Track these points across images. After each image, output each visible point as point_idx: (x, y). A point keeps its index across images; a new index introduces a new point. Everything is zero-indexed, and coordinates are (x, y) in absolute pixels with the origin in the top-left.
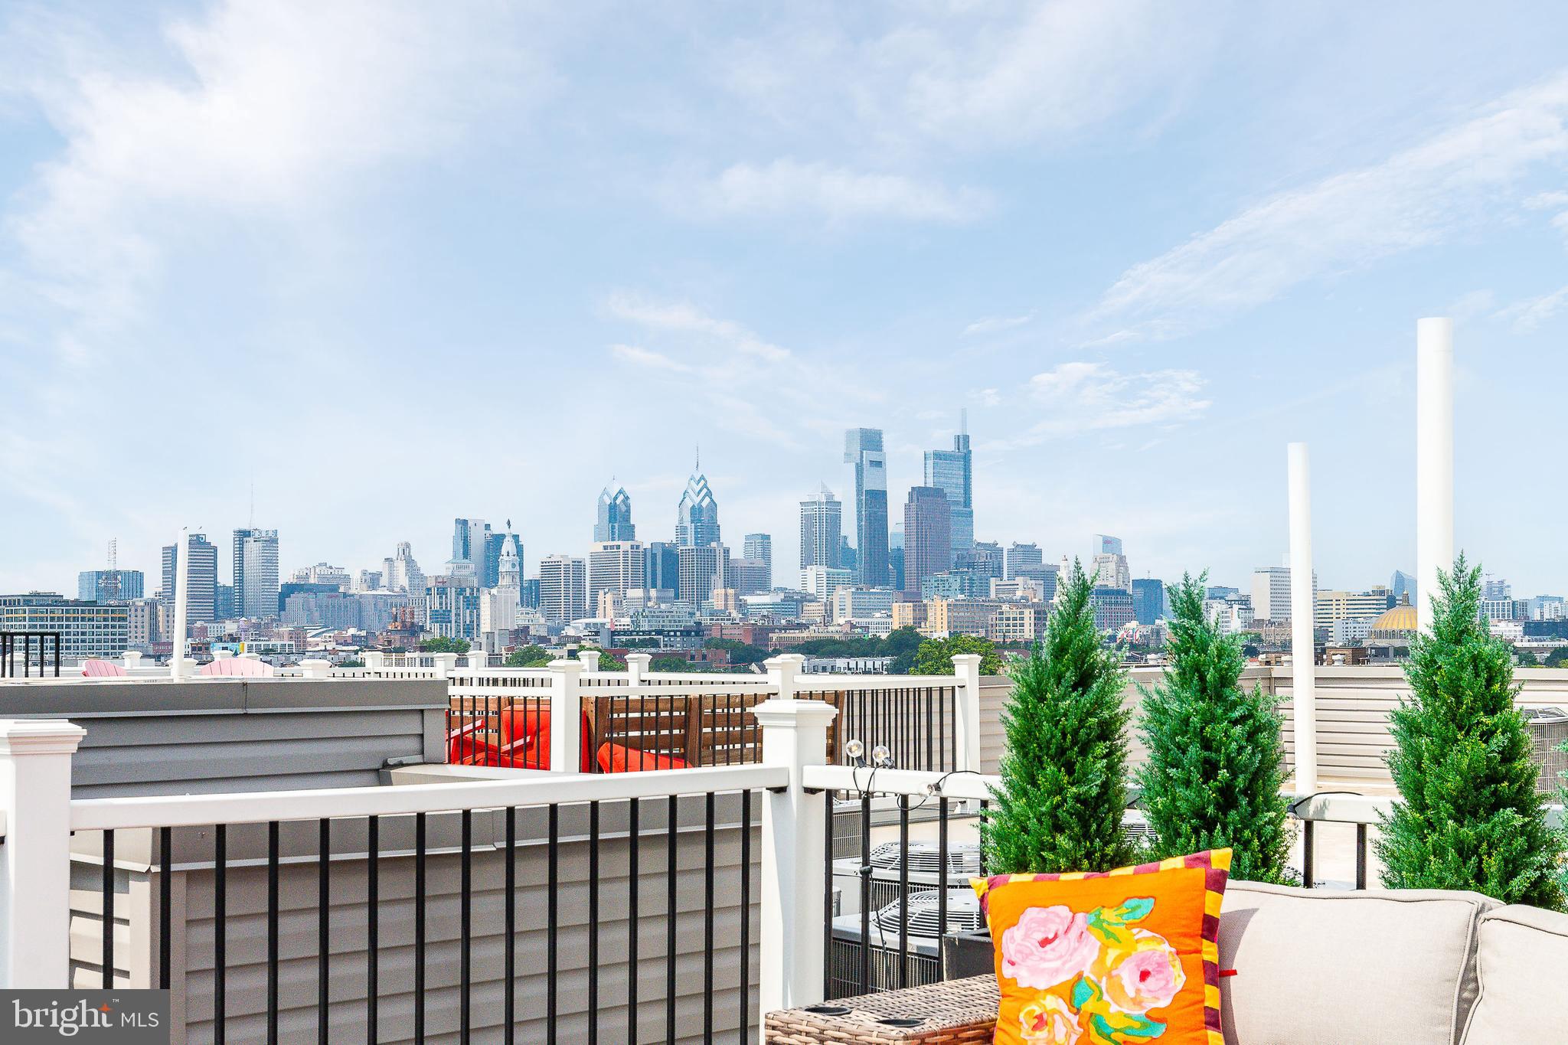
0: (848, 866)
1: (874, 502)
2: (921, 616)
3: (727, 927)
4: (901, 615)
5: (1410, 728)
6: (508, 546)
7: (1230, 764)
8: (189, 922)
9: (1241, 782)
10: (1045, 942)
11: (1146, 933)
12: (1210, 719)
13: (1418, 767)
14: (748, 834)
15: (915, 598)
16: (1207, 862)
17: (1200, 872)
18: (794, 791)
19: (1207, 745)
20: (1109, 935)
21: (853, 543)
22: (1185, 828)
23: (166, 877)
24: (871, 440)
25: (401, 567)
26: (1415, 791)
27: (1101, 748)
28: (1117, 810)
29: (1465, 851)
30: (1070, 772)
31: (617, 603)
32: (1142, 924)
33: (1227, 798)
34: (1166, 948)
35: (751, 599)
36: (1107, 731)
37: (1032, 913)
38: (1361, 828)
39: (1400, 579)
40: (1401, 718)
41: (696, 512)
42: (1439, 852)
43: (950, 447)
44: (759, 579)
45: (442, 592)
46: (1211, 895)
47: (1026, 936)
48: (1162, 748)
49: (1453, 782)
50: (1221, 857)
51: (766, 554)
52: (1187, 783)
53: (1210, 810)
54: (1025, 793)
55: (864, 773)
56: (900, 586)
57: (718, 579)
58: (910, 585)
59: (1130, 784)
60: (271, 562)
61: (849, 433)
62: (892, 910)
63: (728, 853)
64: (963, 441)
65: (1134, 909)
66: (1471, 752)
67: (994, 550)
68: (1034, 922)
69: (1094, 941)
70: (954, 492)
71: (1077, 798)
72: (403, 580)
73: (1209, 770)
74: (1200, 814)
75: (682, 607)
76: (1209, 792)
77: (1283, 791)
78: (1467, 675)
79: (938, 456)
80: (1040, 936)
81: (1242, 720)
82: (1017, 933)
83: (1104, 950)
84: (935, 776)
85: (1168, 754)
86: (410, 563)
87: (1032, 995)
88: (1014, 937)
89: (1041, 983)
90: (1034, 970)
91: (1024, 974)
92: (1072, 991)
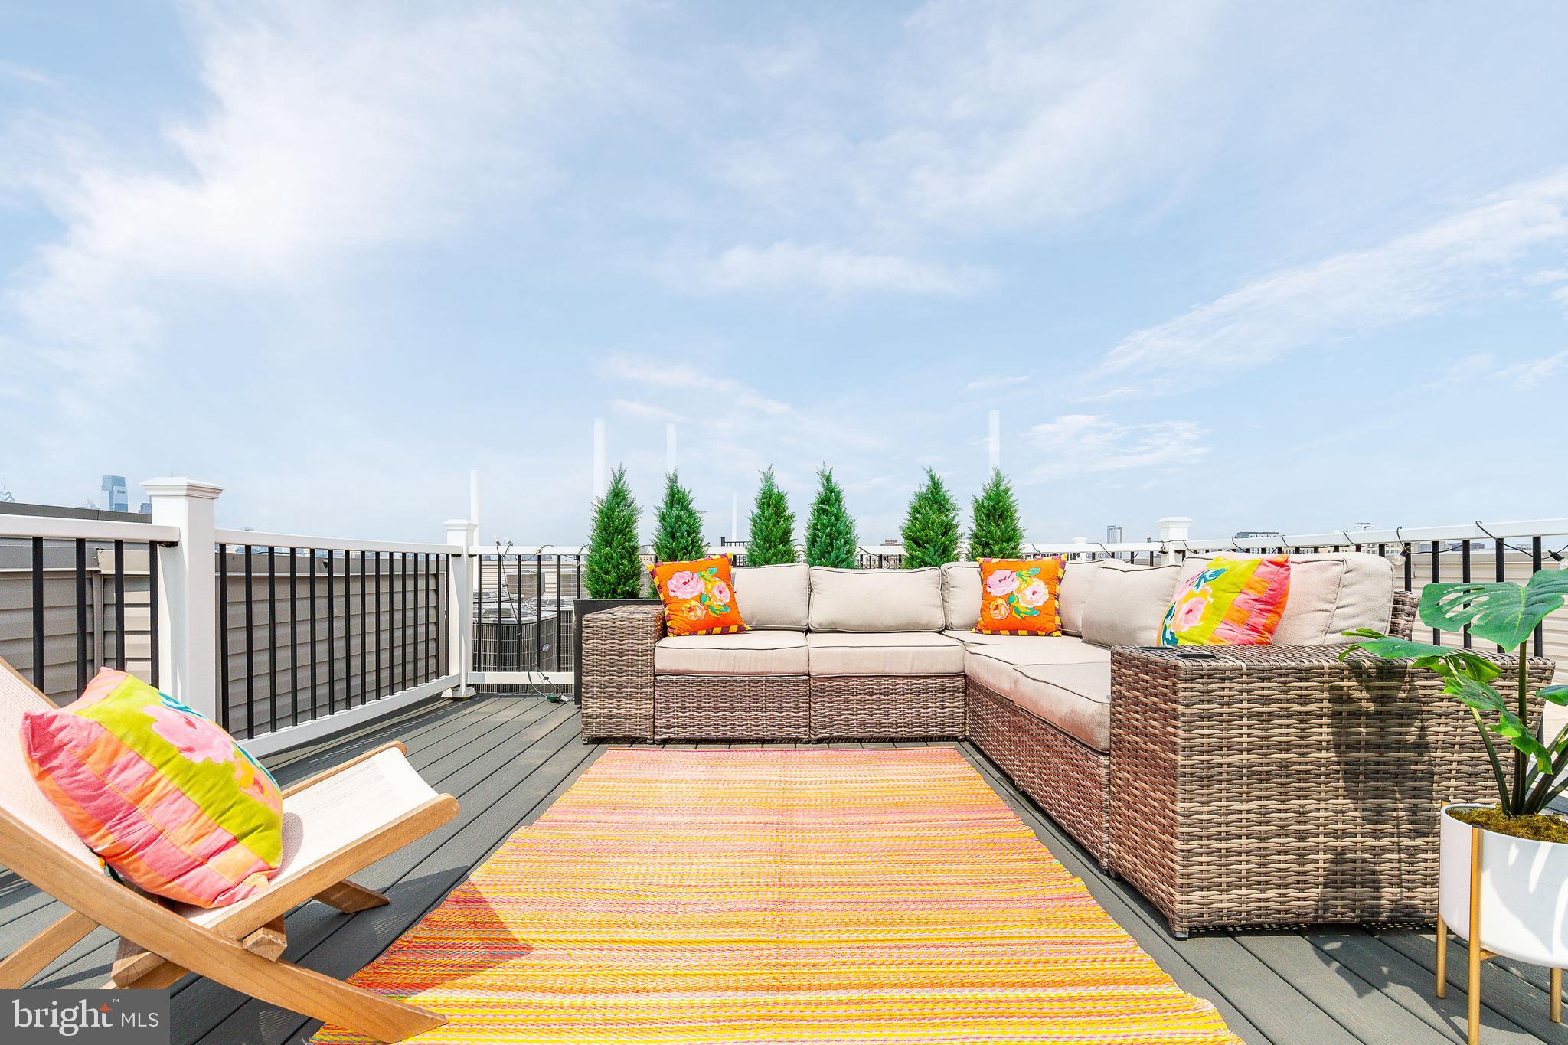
10: (685, 583)
11: (717, 579)
20: (706, 580)
32: (715, 576)
37: (677, 574)
46: (729, 567)
47: (677, 582)
65: (712, 571)
69: (702, 581)
80: (683, 581)
82: (674, 581)
83: (706, 585)
87: (685, 601)
88: (672, 584)
89: (688, 597)
90: (684, 593)
91: (680, 596)
92: (700, 598)
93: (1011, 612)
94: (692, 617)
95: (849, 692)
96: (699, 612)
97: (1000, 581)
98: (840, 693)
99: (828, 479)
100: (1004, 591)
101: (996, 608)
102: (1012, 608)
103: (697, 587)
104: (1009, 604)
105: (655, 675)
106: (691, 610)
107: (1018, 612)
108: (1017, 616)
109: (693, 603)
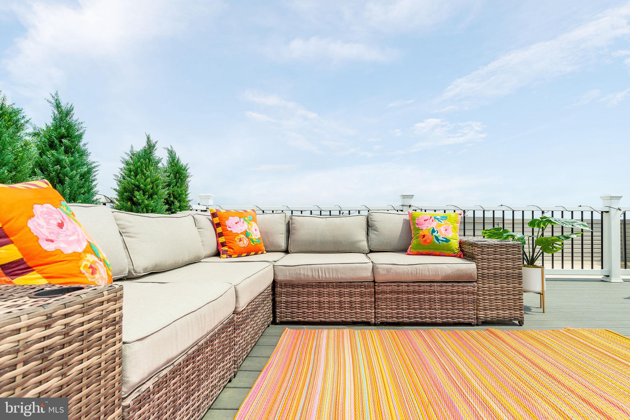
93: (250, 242)
97: (236, 223)
100: (241, 230)
101: (240, 240)
102: (250, 240)
104: (247, 236)
107: (253, 242)
108: (252, 244)
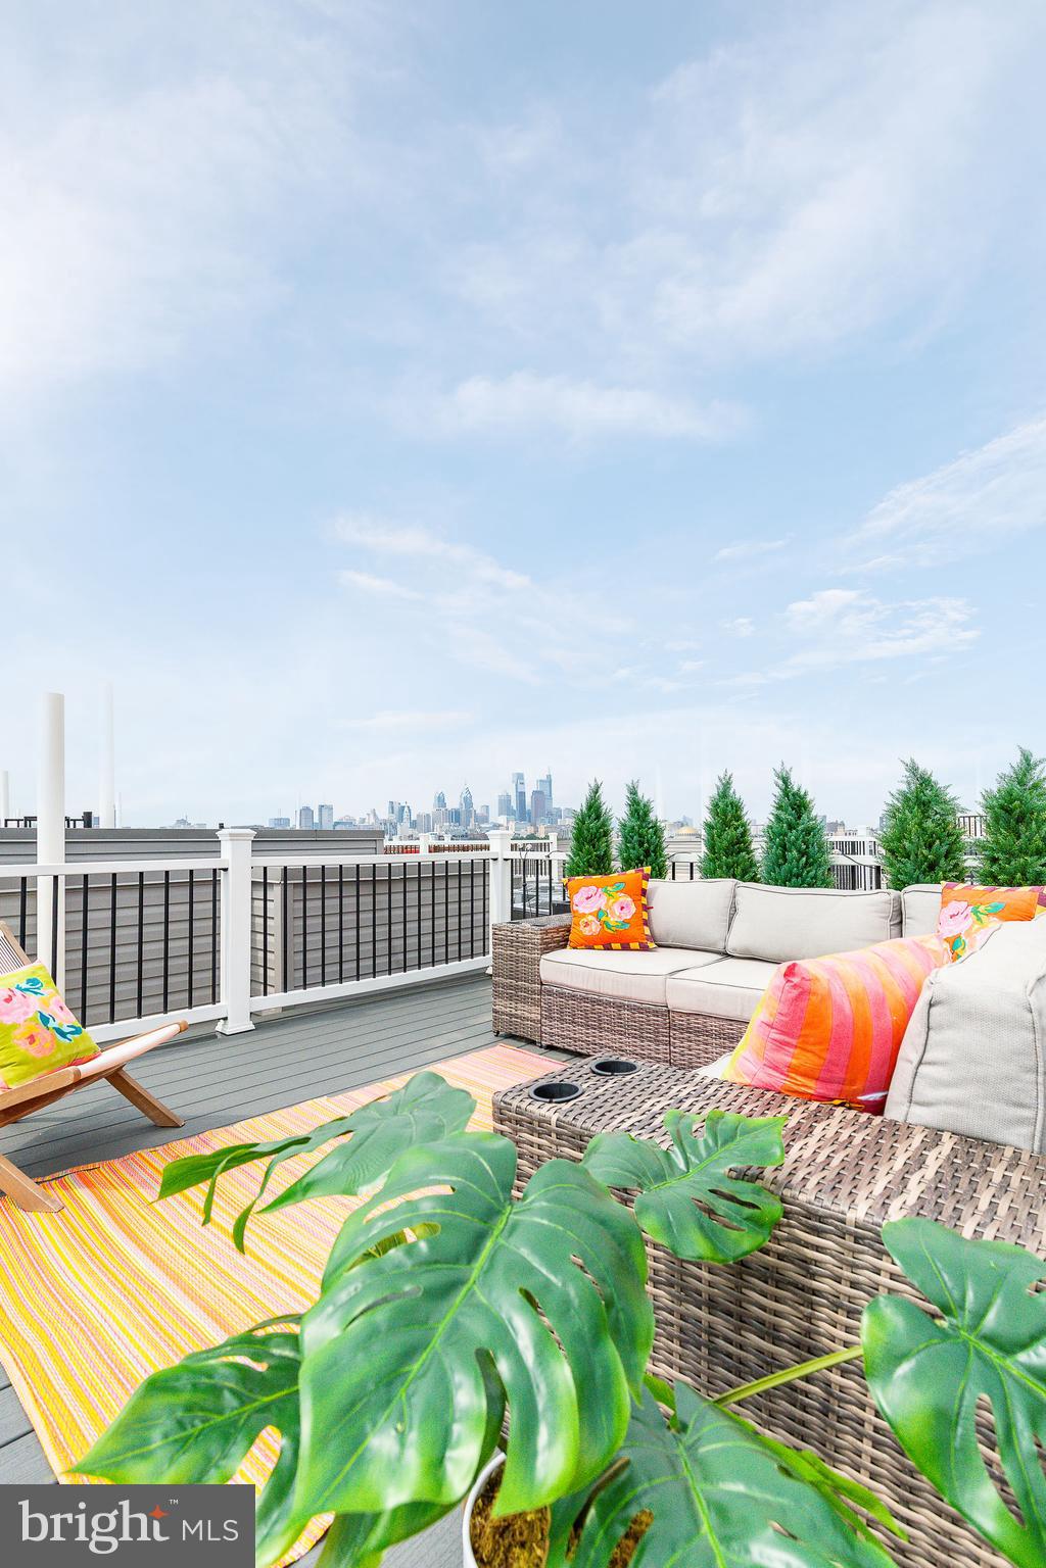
0: (519, 891)
1: (521, 795)
2: (537, 831)
3: (478, 905)
4: (530, 830)
5: (709, 827)
6: (406, 809)
7: (648, 842)
8: (294, 901)
9: (652, 848)
10: (588, 898)
11: (623, 895)
12: (640, 827)
13: (713, 839)
14: (485, 875)
15: (535, 825)
16: (643, 871)
17: (640, 874)
18: (500, 860)
19: (640, 836)
20: (610, 895)
21: (515, 808)
22: (633, 863)
23: (285, 885)
24: (520, 776)
25: (372, 816)
26: (712, 848)
27: (604, 839)
28: (610, 860)
29: (729, 867)
30: (594, 847)
31: (441, 827)
32: (621, 891)
33: (647, 853)
34: (629, 899)
35: (483, 826)
36: (606, 834)
37: (583, 889)
38: (692, 864)
39: (685, 818)
40: (707, 824)
41: (465, 799)
42: (720, 867)
43: (545, 778)
44: (485, 819)
45: (385, 824)
46: (644, 882)
47: (581, 898)
48: (625, 837)
49: (725, 843)
50: (647, 869)
51: (487, 812)
52: (634, 849)
53: (642, 857)
54: (578, 855)
55: (523, 853)
56: (530, 821)
57: (472, 820)
58: (533, 819)
59: (614, 852)
60: (331, 815)
61: (513, 775)
62: (533, 902)
63: (478, 881)
64: (549, 776)
65: (618, 887)
66: (730, 833)
67: (559, 810)
68: (584, 892)
69: (605, 897)
70: (546, 792)
71: (596, 856)
72: (372, 820)
73: (641, 844)
74: (638, 858)
75: (461, 828)
76: (641, 851)
77: (665, 852)
78: (729, 808)
79: (541, 781)
80: (587, 896)
81: (652, 827)
82: (579, 895)
83: (608, 900)
84: (547, 853)
85: (627, 839)
86: (375, 815)
87: (584, 915)
88: (576, 899)
89: (587, 912)
90: (584, 908)
91: (581, 910)
92: (598, 914)
94: (586, 932)
95: (708, 1033)
96: (593, 927)
98: (697, 1032)
99: (785, 780)
103: (600, 902)
105: (542, 984)
106: (587, 924)
109: (591, 918)
